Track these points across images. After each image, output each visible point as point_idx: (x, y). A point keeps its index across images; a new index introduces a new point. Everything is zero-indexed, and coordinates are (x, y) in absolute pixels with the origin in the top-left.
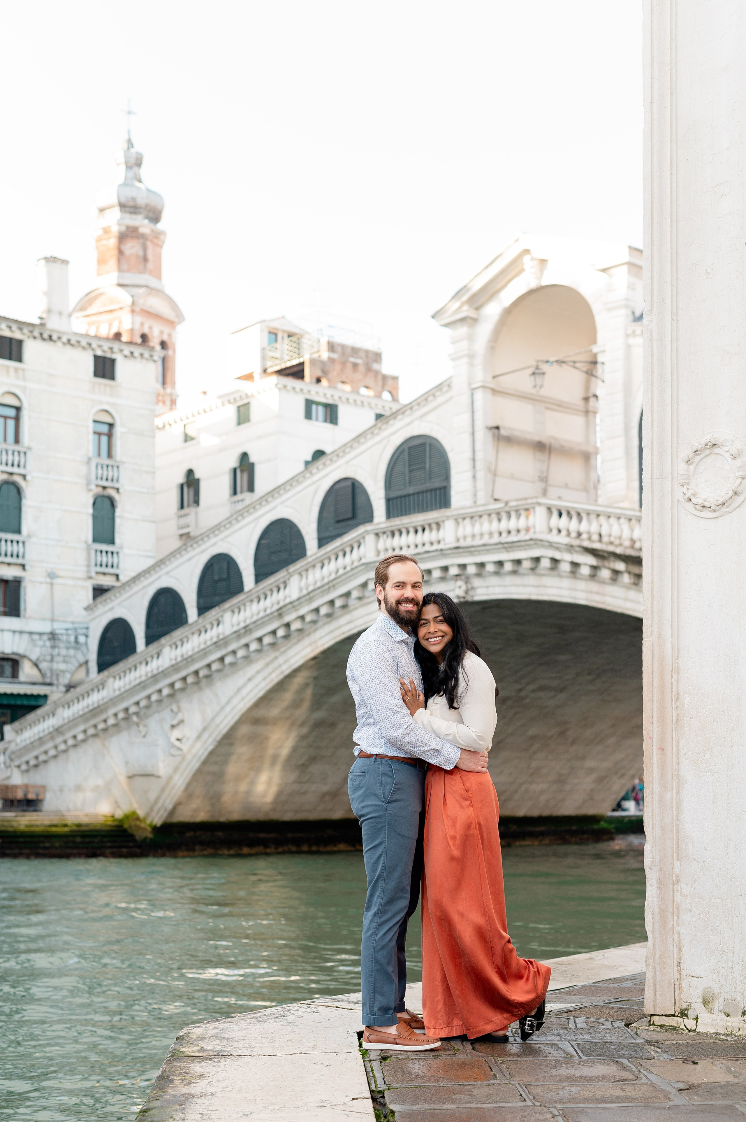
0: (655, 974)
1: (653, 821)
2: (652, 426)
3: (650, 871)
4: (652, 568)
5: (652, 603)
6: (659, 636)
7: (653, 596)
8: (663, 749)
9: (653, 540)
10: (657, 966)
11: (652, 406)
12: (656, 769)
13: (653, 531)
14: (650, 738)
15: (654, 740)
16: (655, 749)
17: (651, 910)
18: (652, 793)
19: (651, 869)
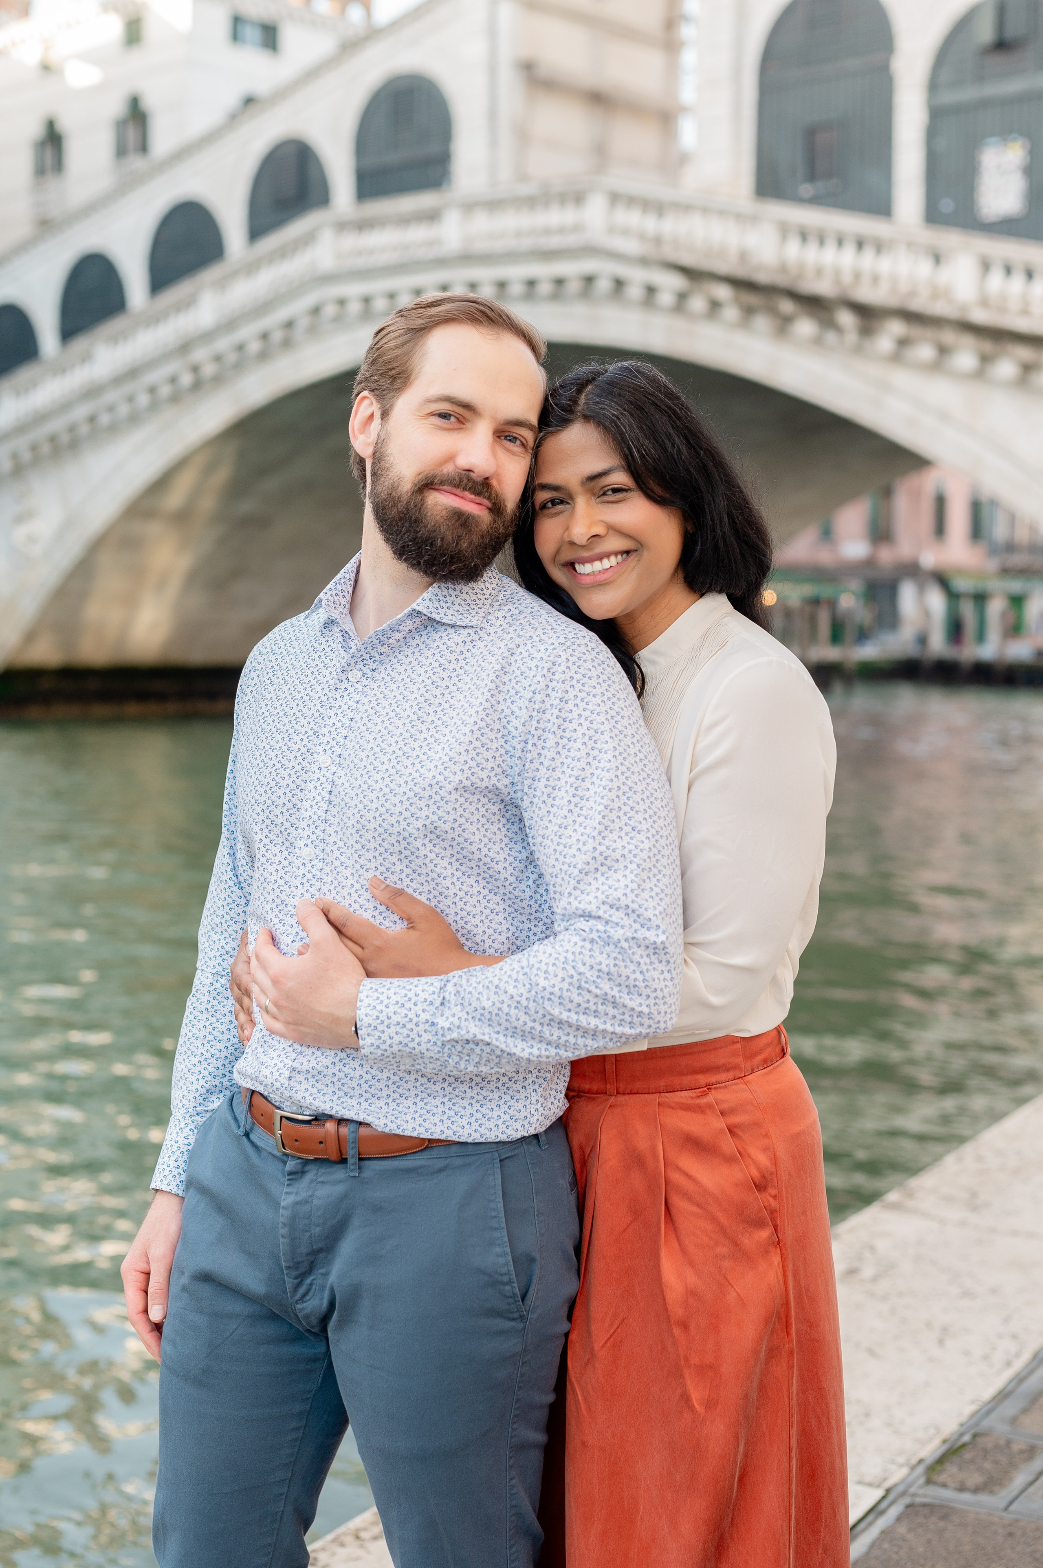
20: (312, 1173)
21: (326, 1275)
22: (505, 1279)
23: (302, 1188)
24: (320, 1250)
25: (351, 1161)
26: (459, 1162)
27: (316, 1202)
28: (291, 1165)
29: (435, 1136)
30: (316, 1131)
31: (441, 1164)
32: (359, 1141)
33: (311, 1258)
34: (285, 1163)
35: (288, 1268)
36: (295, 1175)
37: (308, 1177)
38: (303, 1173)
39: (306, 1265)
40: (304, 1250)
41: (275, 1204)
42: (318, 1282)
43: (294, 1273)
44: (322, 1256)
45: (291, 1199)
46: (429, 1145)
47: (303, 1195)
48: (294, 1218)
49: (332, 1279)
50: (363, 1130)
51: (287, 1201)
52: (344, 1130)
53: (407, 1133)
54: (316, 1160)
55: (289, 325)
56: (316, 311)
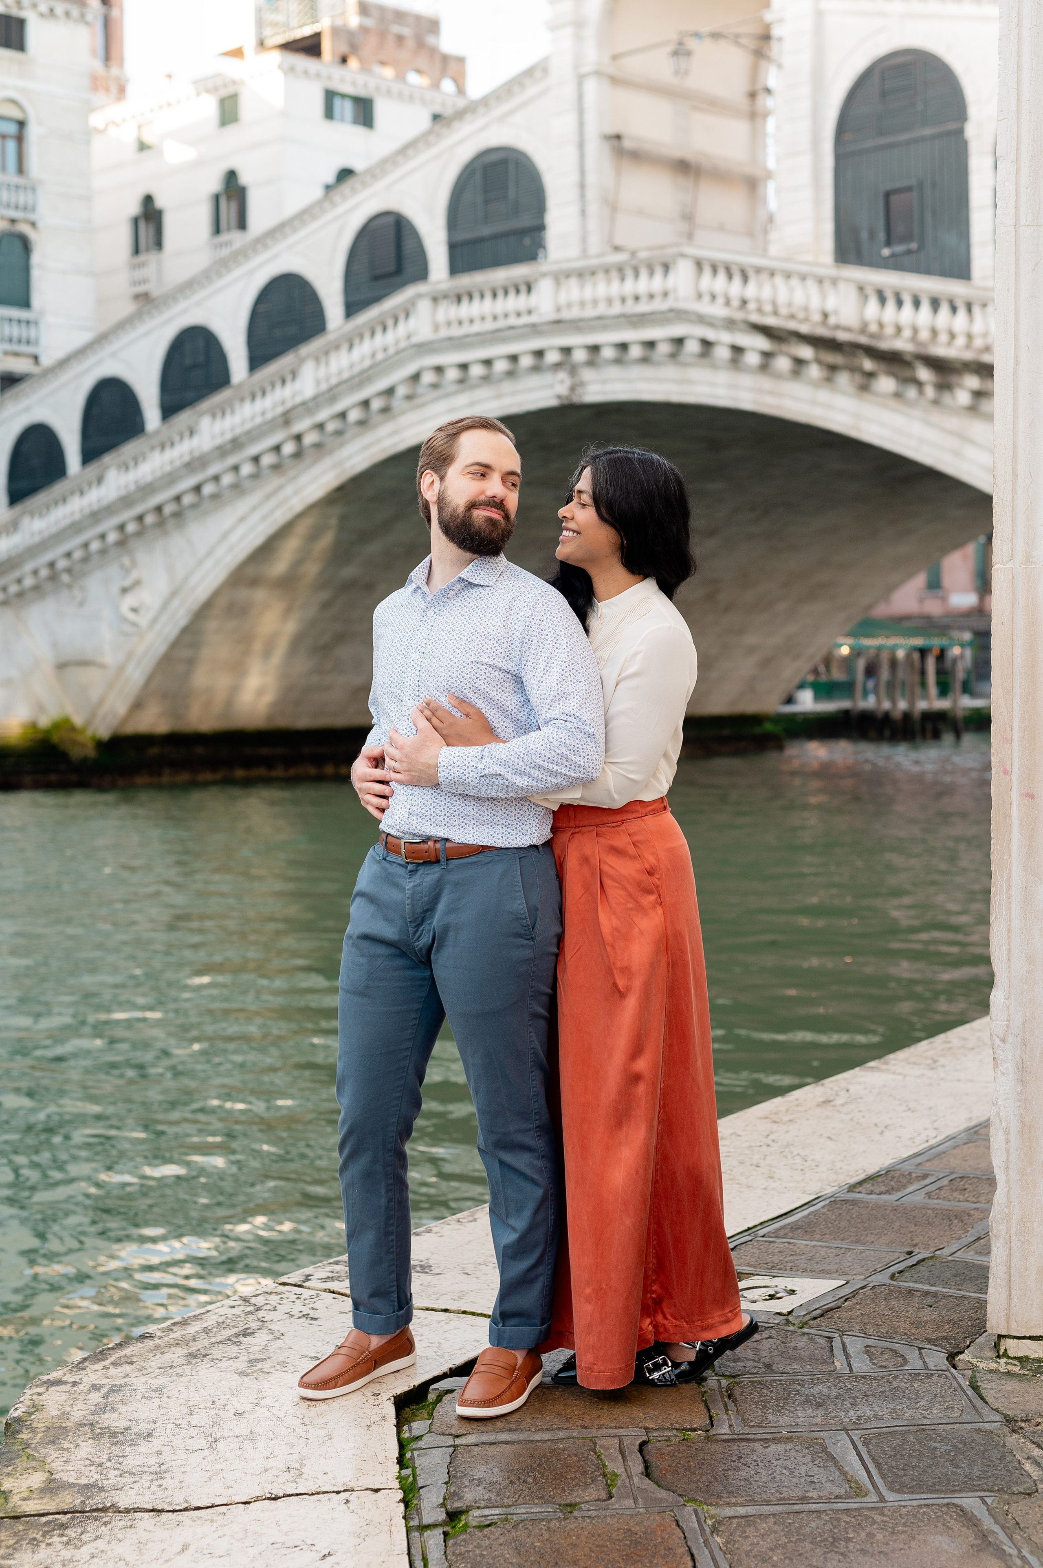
0: (1010, 1255)
1: (1009, 944)
2: (1018, 112)
3: (1002, 1045)
4: (1015, 416)
5: (1014, 490)
6: (1028, 560)
7: (1015, 475)
8: (1032, 797)
9: (1016, 357)
10: (1014, 1238)
11: (1019, 69)
12: (1016, 836)
13: (1016, 338)
14: (1006, 772)
15: (1014, 777)
16: (1015, 795)
17: (1004, 1124)
18: (1009, 887)
19: (1004, 1041)
20: (422, 870)
21: (431, 923)
22: (523, 916)
23: (417, 879)
24: (428, 910)
25: (442, 860)
26: (498, 858)
27: (425, 884)
28: (410, 867)
29: (485, 844)
30: (425, 847)
31: (489, 859)
32: (446, 849)
33: (422, 915)
34: (406, 868)
35: (411, 922)
36: (413, 872)
37: (420, 873)
38: (417, 871)
39: (420, 919)
40: (419, 911)
41: (403, 889)
42: (427, 928)
43: (414, 925)
44: (428, 913)
45: (411, 885)
46: (482, 849)
47: (418, 882)
48: (413, 894)
49: (434, 923)
50: (448, 845)
51: (409, 886)
52: (438, 845)
53: (471, 842)
54: (424, 862)
55: (390, 392)
56: (416, 377)
